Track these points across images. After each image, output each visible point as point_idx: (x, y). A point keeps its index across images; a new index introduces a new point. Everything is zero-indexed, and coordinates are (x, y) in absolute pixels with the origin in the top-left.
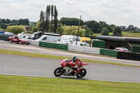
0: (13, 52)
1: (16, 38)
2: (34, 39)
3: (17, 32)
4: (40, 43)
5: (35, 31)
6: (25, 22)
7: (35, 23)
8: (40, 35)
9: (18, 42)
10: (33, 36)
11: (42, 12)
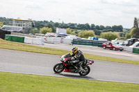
0: (107, 58)
1: (110, 44)
2: (128, 45)
3: (110, 38)
4: (134, 49)
5: (129, 37)
6: (119, 29)
7: (129, 30)
8: (134, 41)
9: (112, 48)
10: (126, 42)
11: (136, 19)
